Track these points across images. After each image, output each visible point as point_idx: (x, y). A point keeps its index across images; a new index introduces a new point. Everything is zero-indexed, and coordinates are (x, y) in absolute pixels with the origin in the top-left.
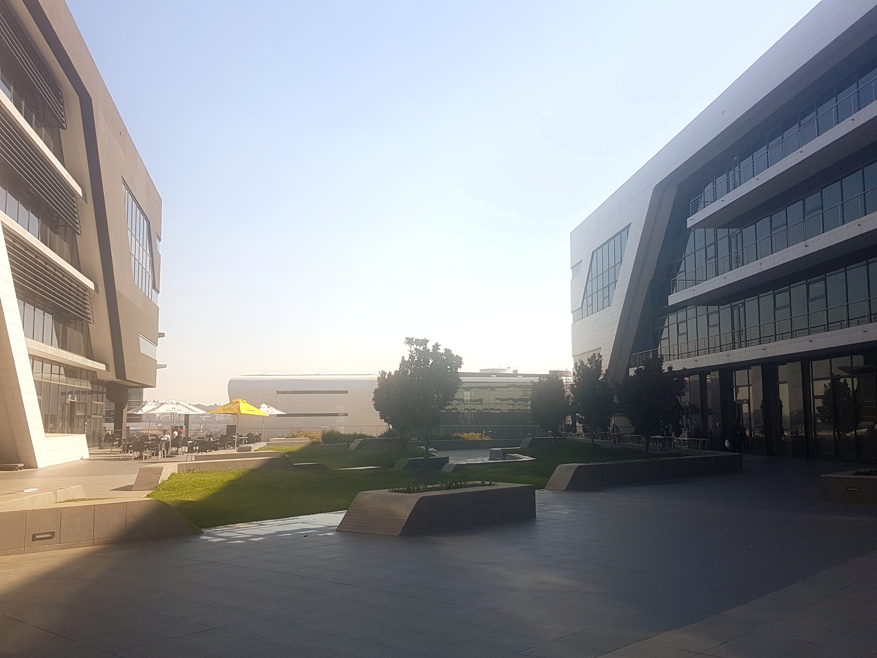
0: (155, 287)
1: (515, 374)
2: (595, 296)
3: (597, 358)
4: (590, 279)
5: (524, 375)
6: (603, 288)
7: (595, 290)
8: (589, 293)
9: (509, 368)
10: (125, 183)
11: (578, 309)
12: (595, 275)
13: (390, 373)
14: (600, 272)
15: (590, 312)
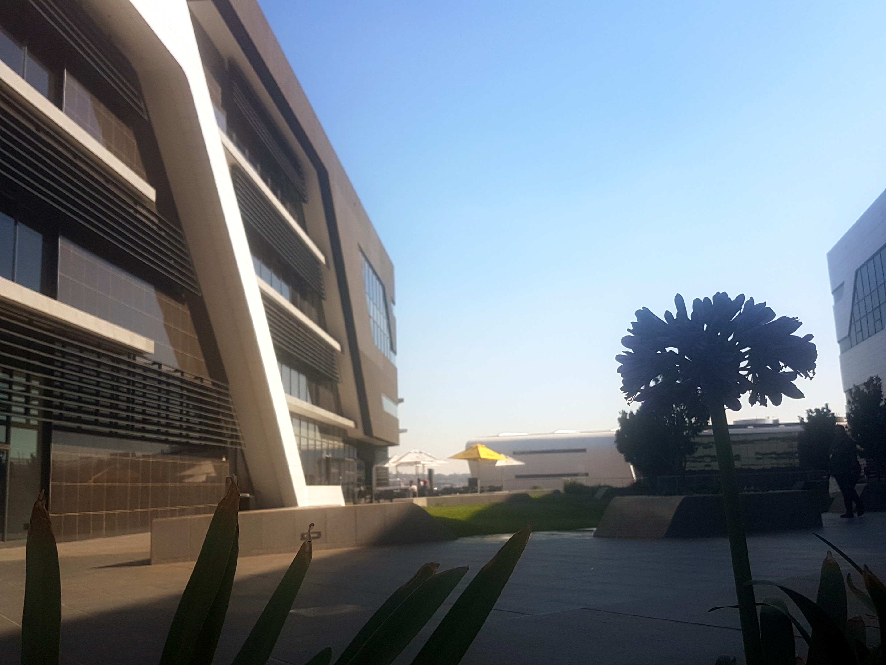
0: (393, 348)
1: (776, 424)
2: (864, 320)
3: (875, 382)
4: (856, 300)
5: (787, 425)
6: (874, 310)
7: (863, 314)
8: (857, 317)
9: (768, 417)
10: (361, 250)
11: (845, 338)
12: (861, 296)
13: (631, 412)
14: (867, 292)
15: (860, 338)
